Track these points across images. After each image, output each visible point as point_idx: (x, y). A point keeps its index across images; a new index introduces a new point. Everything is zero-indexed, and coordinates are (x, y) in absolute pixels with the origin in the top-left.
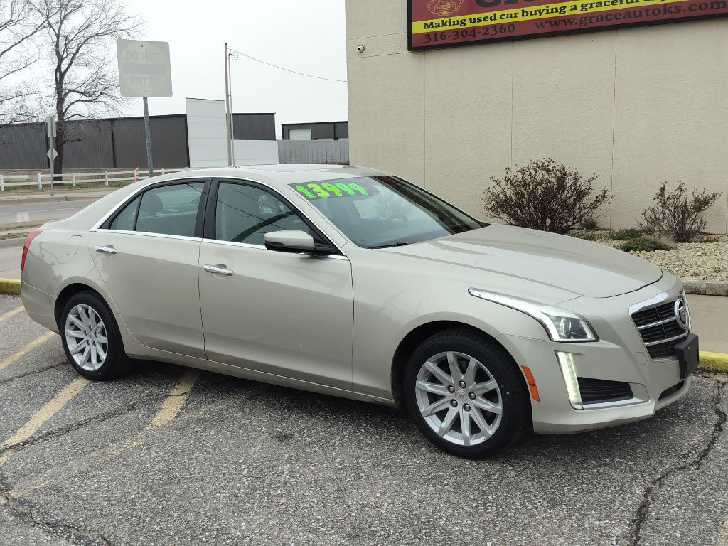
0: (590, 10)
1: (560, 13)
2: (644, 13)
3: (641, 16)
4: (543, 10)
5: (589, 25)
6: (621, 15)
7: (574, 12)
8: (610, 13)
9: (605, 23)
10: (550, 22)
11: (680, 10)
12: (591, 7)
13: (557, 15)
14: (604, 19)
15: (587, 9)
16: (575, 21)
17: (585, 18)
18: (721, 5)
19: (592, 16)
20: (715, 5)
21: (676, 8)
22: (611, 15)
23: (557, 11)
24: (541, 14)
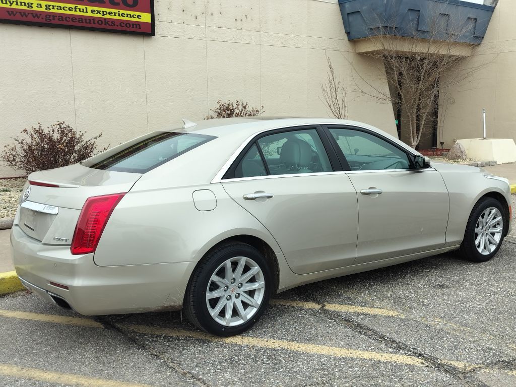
0: (52, 11)
1: (28, 7)
2: (92, 21)
3: (90, 23)
4: (13, 2)
5: (53, 22)
6: (76, 19)
7: (39, 9)
8: (68, 16)
9: (65, 23)
10: (20, 13)
11: (115, 25)
12: (53, 8)
13: (26, 8)
14: (64, 19)
15: (50, 9)
16: (41, 16)
17: (50, 16)
18: (138, 26)
19: (55, 15)
20: (135, 26)
21: (112, 22)
22: (69, 18)
23: (25, 5)
24: (11, 4)
